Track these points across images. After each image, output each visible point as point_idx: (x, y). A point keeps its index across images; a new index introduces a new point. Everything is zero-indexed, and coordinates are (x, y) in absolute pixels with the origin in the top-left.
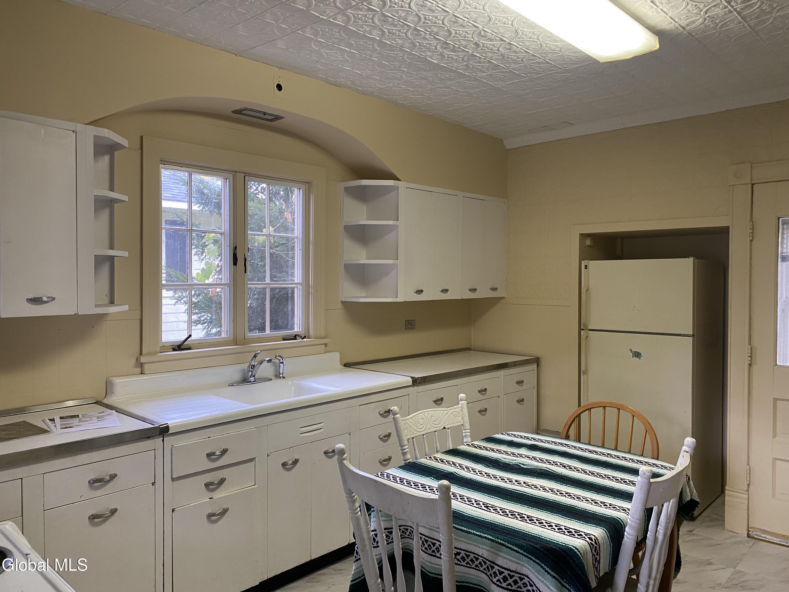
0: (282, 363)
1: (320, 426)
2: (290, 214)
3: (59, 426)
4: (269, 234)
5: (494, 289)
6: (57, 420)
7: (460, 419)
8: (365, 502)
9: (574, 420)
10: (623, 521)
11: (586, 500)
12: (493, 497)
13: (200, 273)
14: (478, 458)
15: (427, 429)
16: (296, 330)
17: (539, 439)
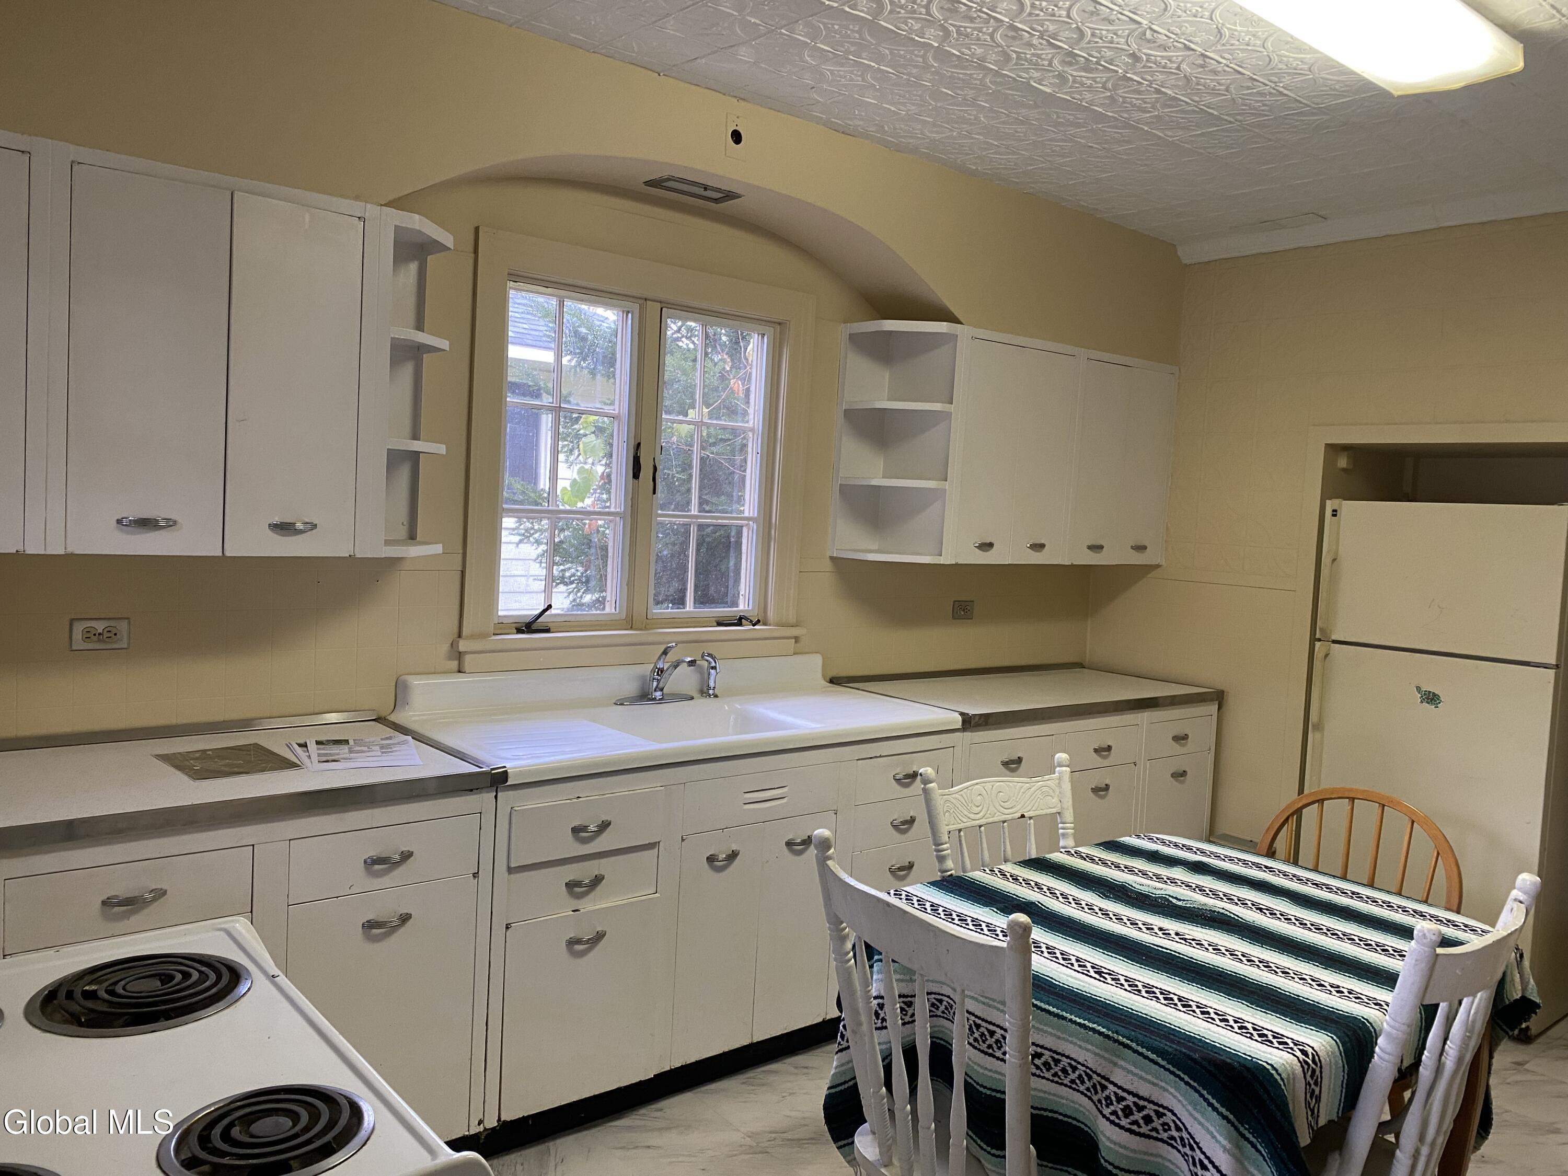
0: (714, 668)
1: (780, 794)
2: (740, 382)
3: (315, 758)
4: (702, 421)
5: (1140, 548)
6: (312, 746)
7: (1055, 800)
8: (865, 942)
9: (1287, 819)
10: (1374, 1024)
11: (1301, 979)
12: (1113, 955)
13: (569, 489)
14: (1086, 879)
15: (988, 815)
16: (741, 607)
17: (1212, 853)
